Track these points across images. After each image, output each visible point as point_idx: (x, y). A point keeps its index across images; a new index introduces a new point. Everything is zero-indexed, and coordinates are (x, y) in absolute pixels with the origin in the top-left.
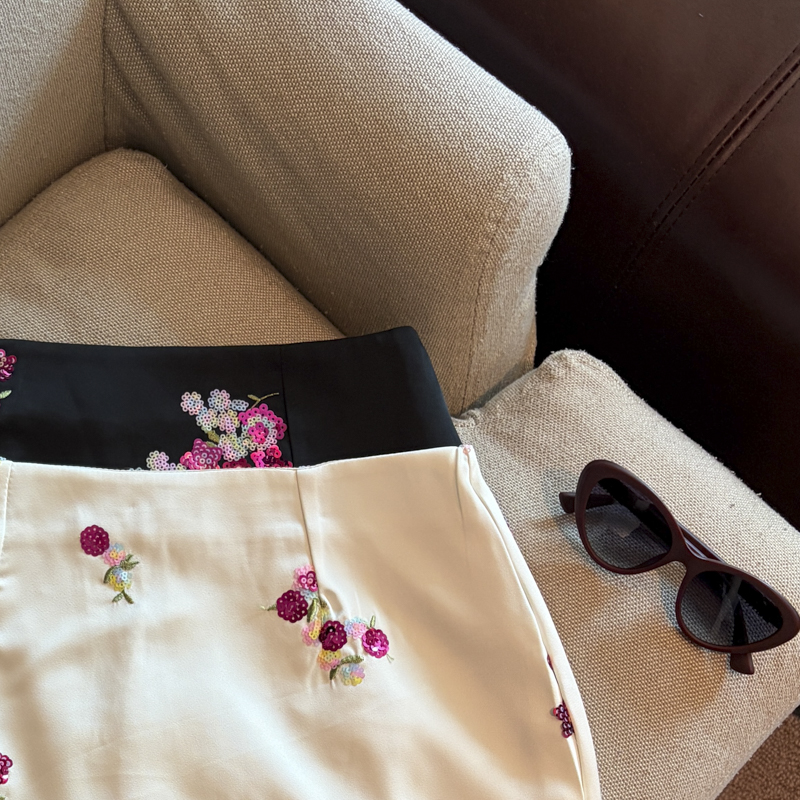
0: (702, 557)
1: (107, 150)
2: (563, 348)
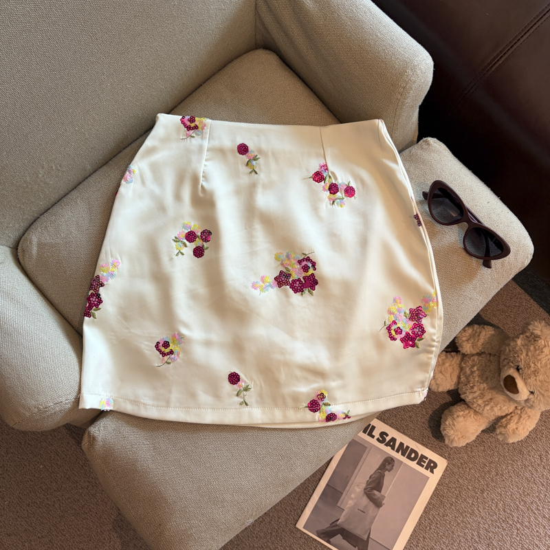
0: (476, 222)
1: (256, 49)
2: (427, 136)
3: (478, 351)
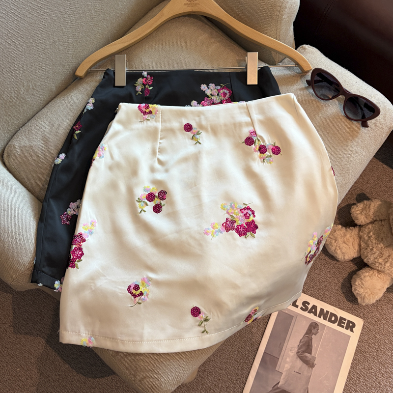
3: (371, 220)
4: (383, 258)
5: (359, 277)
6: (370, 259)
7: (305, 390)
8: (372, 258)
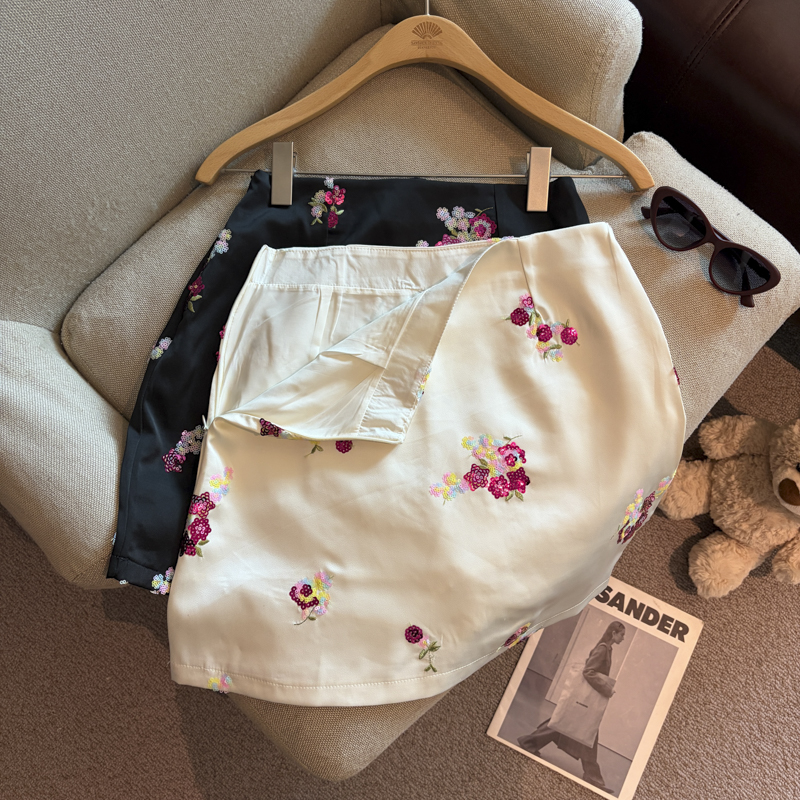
1: (382, 25)
2: (640, 130)
3: (735, 452)
4: (750, 523)
5: (703, 549)
6: (726, 521)
7: (593, 735)
8: (730, 521)
